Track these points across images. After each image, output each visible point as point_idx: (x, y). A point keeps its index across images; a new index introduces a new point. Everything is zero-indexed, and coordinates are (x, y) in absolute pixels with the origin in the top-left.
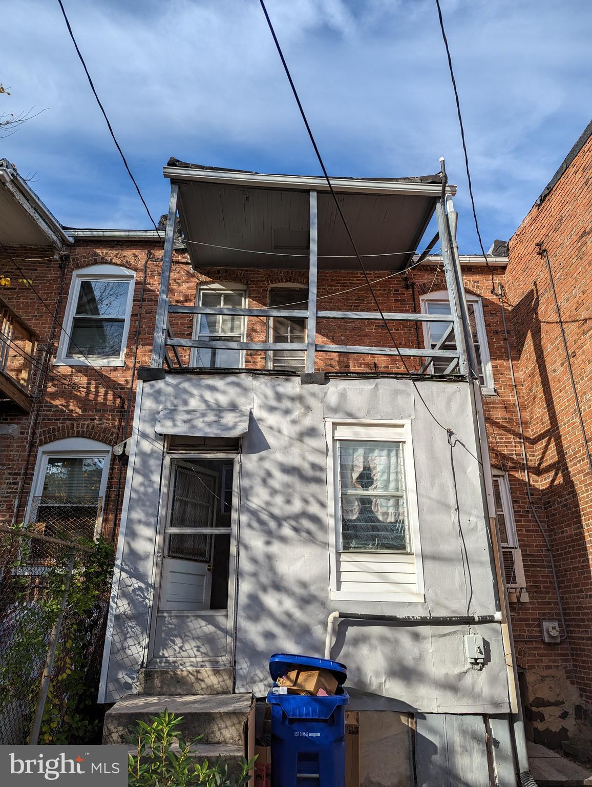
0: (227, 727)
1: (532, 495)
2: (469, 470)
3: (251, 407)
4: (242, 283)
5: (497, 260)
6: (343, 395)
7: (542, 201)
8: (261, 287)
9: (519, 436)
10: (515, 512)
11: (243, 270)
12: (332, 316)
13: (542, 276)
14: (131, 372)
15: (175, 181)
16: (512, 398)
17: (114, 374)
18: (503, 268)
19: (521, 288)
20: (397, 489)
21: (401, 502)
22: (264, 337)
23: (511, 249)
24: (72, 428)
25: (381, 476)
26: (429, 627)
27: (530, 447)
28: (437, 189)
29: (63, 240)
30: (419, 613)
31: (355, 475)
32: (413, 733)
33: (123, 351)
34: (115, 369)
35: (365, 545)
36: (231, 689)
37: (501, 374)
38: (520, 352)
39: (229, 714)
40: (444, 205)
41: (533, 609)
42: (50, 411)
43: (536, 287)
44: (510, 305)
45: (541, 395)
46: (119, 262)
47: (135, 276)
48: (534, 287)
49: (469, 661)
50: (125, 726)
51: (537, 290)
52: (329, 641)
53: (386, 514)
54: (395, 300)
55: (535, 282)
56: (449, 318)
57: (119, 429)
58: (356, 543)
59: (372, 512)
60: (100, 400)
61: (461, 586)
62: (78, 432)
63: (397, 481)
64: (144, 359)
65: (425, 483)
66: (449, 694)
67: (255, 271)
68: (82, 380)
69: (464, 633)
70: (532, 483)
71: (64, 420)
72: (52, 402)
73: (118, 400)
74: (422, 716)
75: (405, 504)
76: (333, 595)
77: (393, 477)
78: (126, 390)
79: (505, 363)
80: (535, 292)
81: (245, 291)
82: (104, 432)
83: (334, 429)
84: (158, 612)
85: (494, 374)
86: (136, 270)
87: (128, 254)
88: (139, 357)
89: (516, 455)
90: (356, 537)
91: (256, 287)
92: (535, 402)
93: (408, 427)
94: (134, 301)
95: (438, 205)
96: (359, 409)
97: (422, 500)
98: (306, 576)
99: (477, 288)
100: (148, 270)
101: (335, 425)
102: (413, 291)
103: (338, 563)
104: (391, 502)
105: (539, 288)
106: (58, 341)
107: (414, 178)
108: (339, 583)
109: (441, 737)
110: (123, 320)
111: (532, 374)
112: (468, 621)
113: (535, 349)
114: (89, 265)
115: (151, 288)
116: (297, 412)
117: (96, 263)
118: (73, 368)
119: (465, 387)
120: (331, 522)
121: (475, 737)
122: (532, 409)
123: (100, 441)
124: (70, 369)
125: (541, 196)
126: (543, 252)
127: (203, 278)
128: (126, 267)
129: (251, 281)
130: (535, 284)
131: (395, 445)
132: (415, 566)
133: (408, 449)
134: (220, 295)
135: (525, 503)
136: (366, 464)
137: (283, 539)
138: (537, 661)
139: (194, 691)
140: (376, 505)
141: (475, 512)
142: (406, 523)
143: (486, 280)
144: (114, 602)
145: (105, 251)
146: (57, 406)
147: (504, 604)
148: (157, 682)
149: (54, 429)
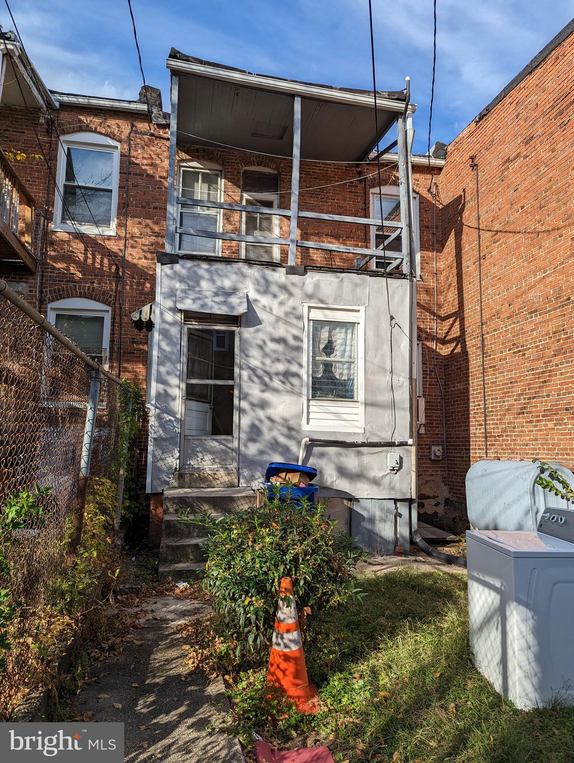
0: (242, 504)
1: (437, 359)
2: (402, 345)
3: (247, 291)
4: (219, 164)
5: (437, 161)
6: (317, 286)
7: (481, 119)
8: (235, 169)
9: (434, 314)
10: (423, 371)
11: (219, 151)
12: (310, 216)
13: (471, 186)
14: (123, 242)
15: (175, 72)
16: (432, 284)
17: (107, 242)
18: (440, 169)
19: (452, 191)
20: (350, 357)
21: (352, 366)
22: (238, 218)
23: (448, 154)
24: (75, 289)
25: (340, 347)
26: (366, 448)
27: (440, 323)
28: (400, 106)
29: (49, 104)
30: (360, 440)
31: (322, 346)
32: (351, 510)
33: (114, 221)
34: (109, 238)
35: (326, 395)
36: (237, 484)
37: (427, 263)
38: (443, 246)
39: (243, 497)
40: (405, 122)
41: (426, 438)
42: (54, 273)
43: (464, 194)
44: (441, 204)
45: (455, 284)
46: (103, 131)
47: (119, 147)
48: (463, 194)
49: (389, 468)
50: (177, 504)
51: (464, 197)
52: (302, 454)
53: (341, 374)
54: (350, 192)
55: (464, 189)
56: (399, 225)
57: (116, 292)
58: (321, 394)
59: (332, 372)
60: (97, 266)
61: (388, 423)
62: (81, 293)
63: (351, 351)
64: (133, 230)
65: (371, 353)
66: (375, 488)
67: (230, 152)
68: (78, 247)
69: (387, 452)
70: (438, 350)
71: (67, 281)
72: (54, 264)
73: (114, 267)
74: (357, 500)
75: (356, 368)
76: (305, 427)
77: (348, 348)
78: (119, 258)
79: (430, 254)
80: (463, 198)
81: (221, 171)
82: (103, 295)
83: (309, 312)
84: (185, 436)
85: (421, 263)
86: (120, 141)
87: (113, 124)
88: (129, 228)
89: (430, 329)
90: (321, 389)
91: (231, 169)
92: (449, 289)
93: (362, 312)
94: (120, 173)
95: (400, 120)
96: (328, 297)
97: (368, 365)
98: (287, 415)
99: (417, 186)
100: (132, 143)
101: (310, 307)
102: (365, 185)
103: (308, 406)
104: (346, 366)
105: (467, 196)
106: (53, 206)
107: (383, 92)
108: (308, 419)
109: (368, 511)
110: (111, 191)
111: (450, 266)
112: (391, 445)
113: (456, 246)
114: (74, 131)
115: (136, 162)
116: (282, 297)
117: (81, 130)
118: (70, 235)
119: (406, 283)
120: (305, 377)
121: (388, 511)
122: (446, 294)
123: (99, 301)
124: (67, 235)
125: (480, 114)
126: (474, 166)
127: (184, 156)
128: (110, 137)
129: (227, 162)
130: (464, 191)
131: (350, 326)
132: (360, 409)
133: (361, 329)
134: (198, 173)
135: (431, 365)
136: (330, 339)
137: (276, 391)
138: (425, 471)
139: (212, 485)
140: (335, 367)
141: (403, 374)
142: (355, 381)
143: (425, 179)
144: (152, 429)
145: (89, 119)
146: (59, 269)
147: (415, 434)
148: (187, 479)
149: (59, 289)
